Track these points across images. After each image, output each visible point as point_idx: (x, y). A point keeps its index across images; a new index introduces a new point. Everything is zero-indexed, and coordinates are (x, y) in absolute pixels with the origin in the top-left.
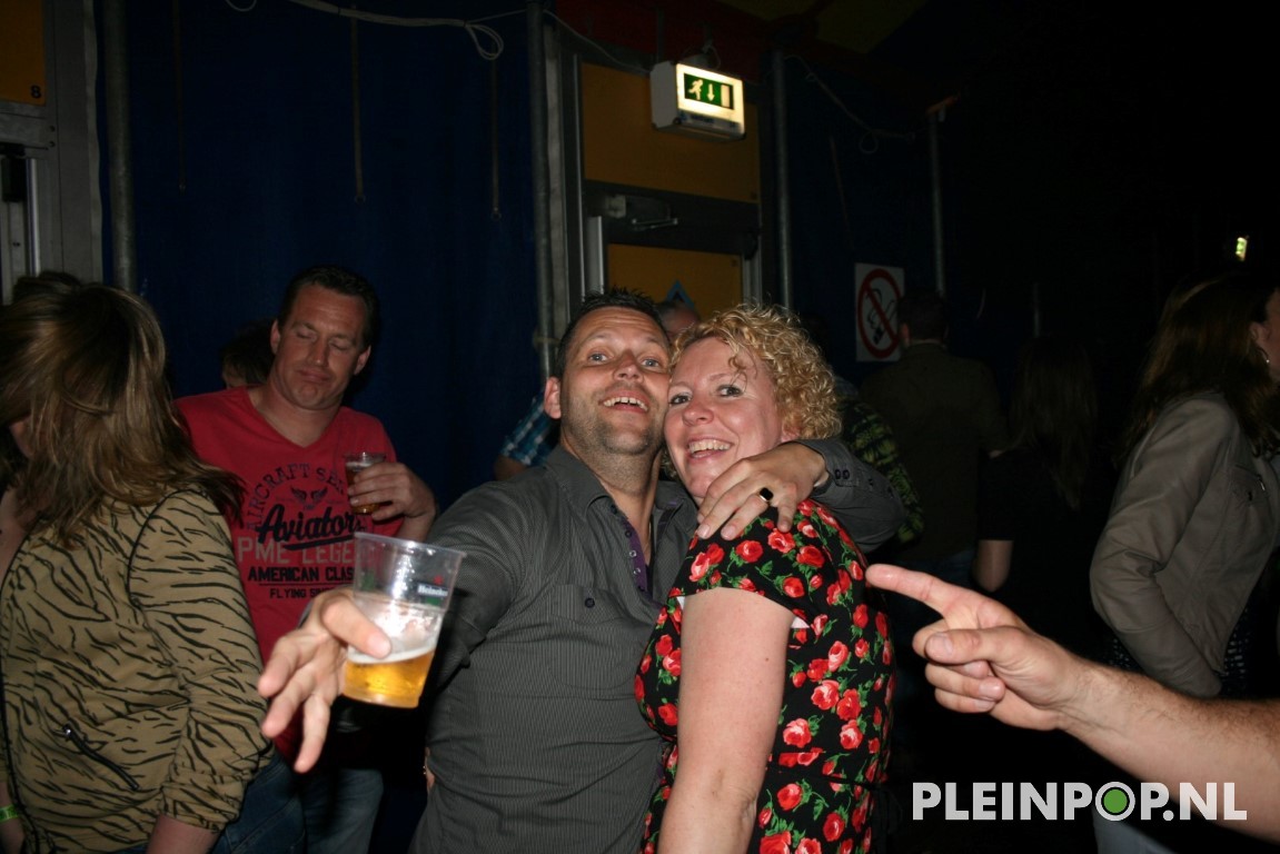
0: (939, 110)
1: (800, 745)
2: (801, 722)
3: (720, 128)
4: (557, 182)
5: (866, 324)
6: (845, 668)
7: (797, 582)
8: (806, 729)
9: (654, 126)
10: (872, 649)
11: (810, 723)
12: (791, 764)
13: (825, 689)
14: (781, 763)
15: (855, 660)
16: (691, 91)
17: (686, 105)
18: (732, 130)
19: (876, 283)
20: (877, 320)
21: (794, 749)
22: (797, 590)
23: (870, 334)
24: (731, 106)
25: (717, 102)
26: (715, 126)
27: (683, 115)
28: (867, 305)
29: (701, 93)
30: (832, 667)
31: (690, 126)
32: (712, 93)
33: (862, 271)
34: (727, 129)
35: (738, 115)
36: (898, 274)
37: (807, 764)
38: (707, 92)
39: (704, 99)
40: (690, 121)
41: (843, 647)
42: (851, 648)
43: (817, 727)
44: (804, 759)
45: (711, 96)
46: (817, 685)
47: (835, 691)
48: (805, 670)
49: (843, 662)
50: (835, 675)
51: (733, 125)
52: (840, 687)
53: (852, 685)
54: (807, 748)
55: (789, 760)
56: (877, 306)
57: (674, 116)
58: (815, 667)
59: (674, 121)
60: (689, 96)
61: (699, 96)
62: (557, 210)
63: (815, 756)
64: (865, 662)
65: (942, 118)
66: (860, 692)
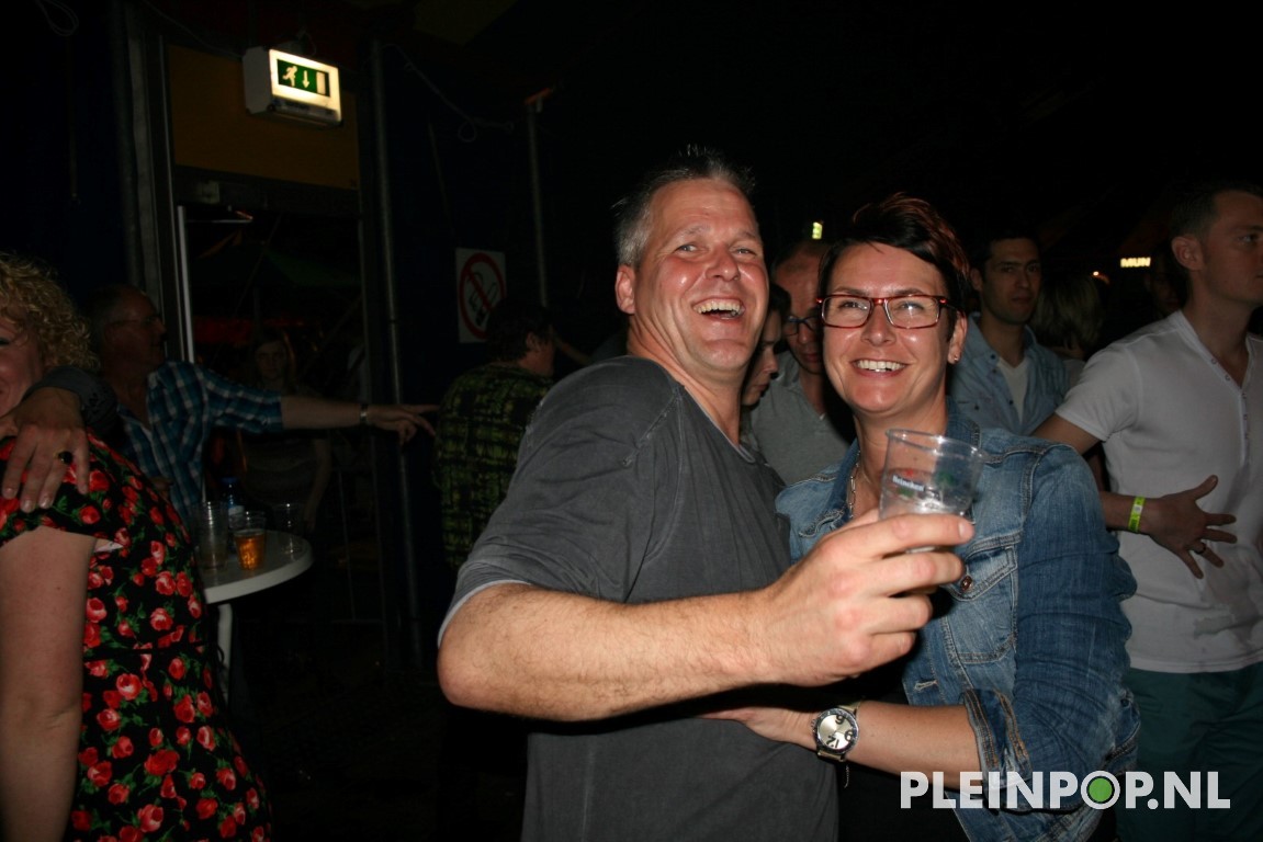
0: (537, 101)
1: (168, 627)
2: (160, 611)
3: (316, 115)
4: (144, 167)
5: (468, 308)
6: (168, 559)
7: (91, 510)
8: (166, 614)
9: (248, 111)
10: (176, 537)
11: (168, 608)
12: (167, 645)
13: (163, 580)
14: (160, 646)
15: (171, 549)
16: (286, 77)
17: (280, 90)
18: (327, 118)
19: (476, 267)
20: (479, 302)
21: (165, 633)
22: (93, 516)
23: (472, 315)
24: (327, 93)
25: (313, 88)
26: (311, 113)
27: (278, 100)
28: (469, 289)
29: (296, 79)
30: (159, 562)
31: (284, 112)
32: (306, 80)
33: (462, 255)
34: (323, 116)
35: (334, 102)
36: (499, 258)
37: (178, 640)
38: (302, 78)
39: (299, 85)
40: (284, 108)
41: (159, 544)
42: (164, 543)
43: (172, 610)
44: (175, 637)
45: (306, 83)
46: (155, 579)
47: (171, 579)
48: (140, 570)
49: (165, 555)
50: (165, 566)
51: (330, 112)
52: (172, 574)
53: (179, 570)
54: (173, 628)
55: (165, 642)
56: (478, 289)
57: (267, 102)
58: (147, 566)
59: (268, 107)
60: (282, 82)
61: (293, 83)
62: (146, 195)
63: (181, 632)
64: (179, 549)
65: (539, 109)
66: (186, 572)
